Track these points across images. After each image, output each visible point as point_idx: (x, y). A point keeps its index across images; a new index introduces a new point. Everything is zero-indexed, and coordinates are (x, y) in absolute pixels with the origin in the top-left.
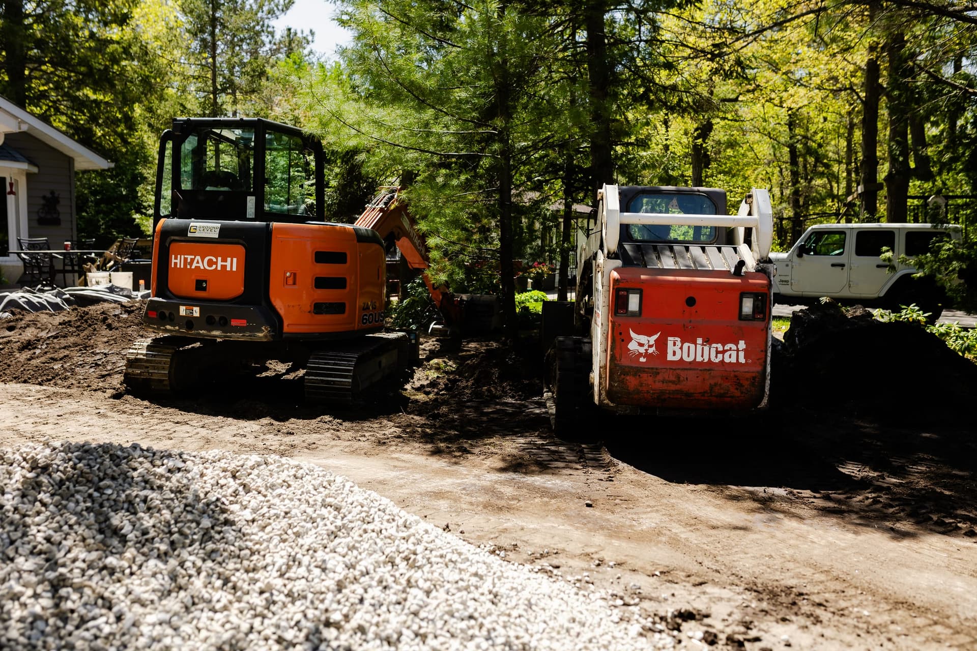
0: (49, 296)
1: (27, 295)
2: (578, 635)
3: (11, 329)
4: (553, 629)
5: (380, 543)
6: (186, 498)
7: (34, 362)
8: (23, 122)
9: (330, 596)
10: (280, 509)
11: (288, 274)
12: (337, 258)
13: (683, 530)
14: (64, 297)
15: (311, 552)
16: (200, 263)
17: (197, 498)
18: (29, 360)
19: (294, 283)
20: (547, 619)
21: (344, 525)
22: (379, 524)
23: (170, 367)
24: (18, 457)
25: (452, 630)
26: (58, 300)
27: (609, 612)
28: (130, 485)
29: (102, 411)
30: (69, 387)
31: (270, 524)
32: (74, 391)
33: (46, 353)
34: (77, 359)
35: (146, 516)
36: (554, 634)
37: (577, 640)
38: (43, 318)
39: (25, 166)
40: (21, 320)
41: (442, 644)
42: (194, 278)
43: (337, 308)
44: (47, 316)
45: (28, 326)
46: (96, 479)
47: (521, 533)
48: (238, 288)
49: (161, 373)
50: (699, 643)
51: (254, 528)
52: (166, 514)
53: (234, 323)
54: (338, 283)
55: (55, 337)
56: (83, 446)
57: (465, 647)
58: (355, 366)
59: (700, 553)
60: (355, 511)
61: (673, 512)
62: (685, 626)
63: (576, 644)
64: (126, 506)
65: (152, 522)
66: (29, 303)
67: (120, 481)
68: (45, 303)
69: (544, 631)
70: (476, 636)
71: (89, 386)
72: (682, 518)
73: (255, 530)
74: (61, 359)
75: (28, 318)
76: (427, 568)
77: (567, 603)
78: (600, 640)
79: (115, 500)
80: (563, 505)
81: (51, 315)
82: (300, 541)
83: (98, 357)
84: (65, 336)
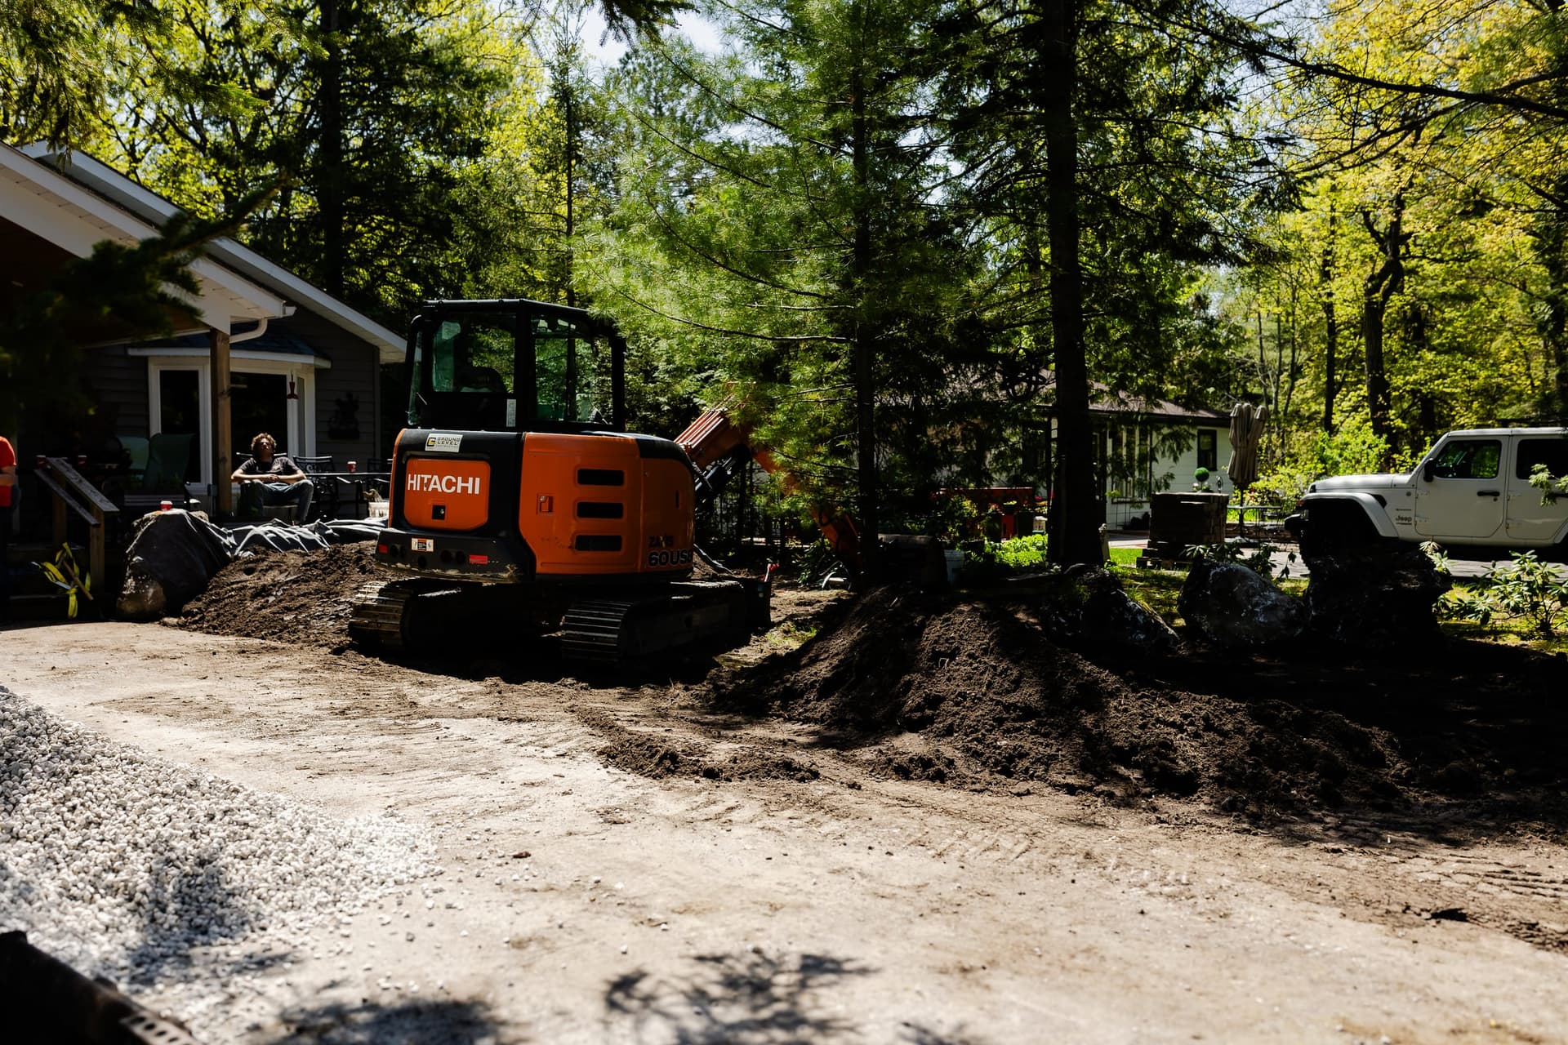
0: (305, 531)
1: (277, 530)
3: (249, 572)
7: (264, 611)
11: (542, 499)
12: (611, 477)
14: (326, 532)
16: (438, 484)
18: (259, 609)
19: (550, 510)
23: (403, 617)
26: (316, 536)
30: (292, 642)
32: (297, 646)
33: (280, 601)
34: (316, 609)
38: (292, 559)
39: (310, 360)
40: (263, 560)
42: (431, 503)
43: (610, 543)
44: (296, 557)
45: (271, 568)
48: (481, 516)
49: (392, 624)
53: (473, 560)
54: (611, 510)
55: (294, 581)
58: (625, 619)
66: (278, 539)
68: (298, 540)
71: (316, 641)
74: (296, 609)
75: (273, 558)
81: (302, 555)
83: (341, 607)
84: (307, 581)
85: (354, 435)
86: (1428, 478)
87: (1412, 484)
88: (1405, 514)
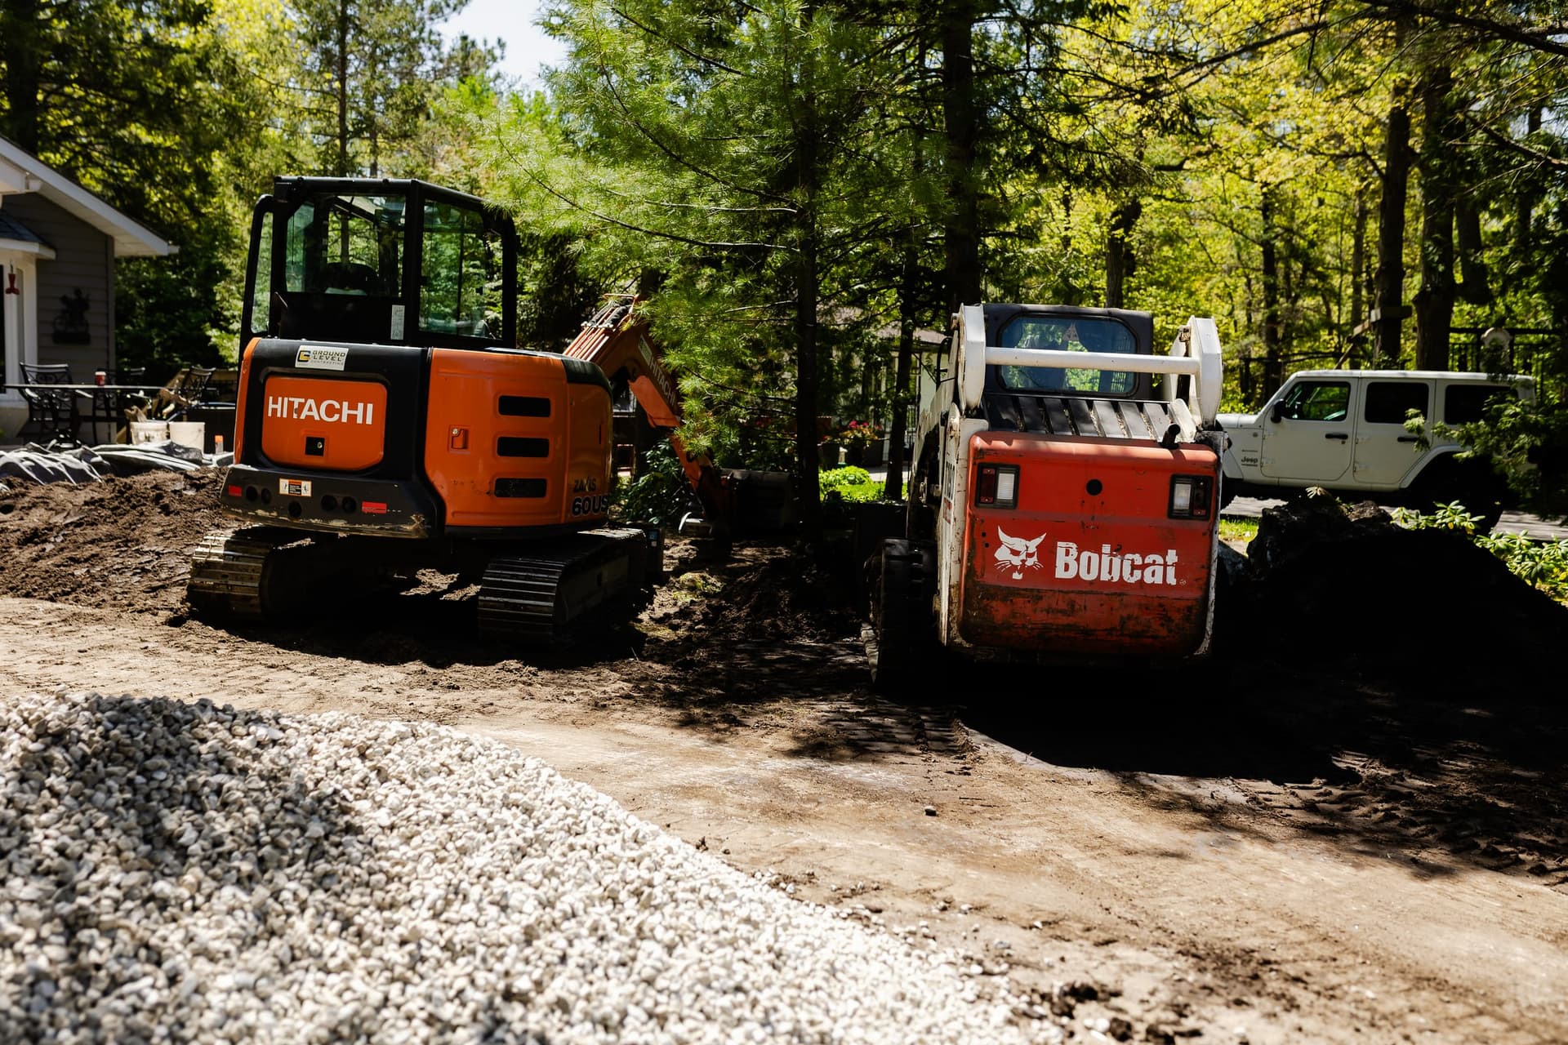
0: (68, 458)
1: (34, 456)
2: (910, 1020)
3: (6, 509)
4: (869, 1010)
5: (595, 867)
6: (285, 788)
7: (42, 564)
8: (33, 177)
9: (513, 950)
10: (436, 809)
11: (455, 432)
12: (534, 407)
13: (1082, 855)
14: (94, 460)
15: (483, 879)
16: (314, 410)
17: (302, 789)
18: (35, 560)
19: (465, 447)
20: (860, 995)
21: (537, 837)
22: (593, 837)
23: (263, 577)
24: (14, 716)
25: (708, 1009)
26: (84, 465)
27: (960, 985)
28: (195, 765)
29: (150, 645)
30: (98, 606)
31: (419, 833)
32: (106, 611)
33: (62, 550)
34: (113, 561)
35: (220, 817)
36: (871, 1019)
37: (907, 1029)
38: (59, 493)
39: (34, 248)
40: (23, 495)
41: (691, 1031)
42: (303, 434)
43: (533, 488)
44: (65, 491)
45: (34, 505)
46: (140, 755)
47: (821, 855)
48: (373, 452)
49: (247, 586)
50: (1103, 1038)
51: (393, 839)
52: (253, 815)
53: (367, 508)
54: (535, 447)
55: (78, 524)
56: (121, 701)
57: (728, 1036)
58: (560, 582)
59: (1106, 894)
60: (556, 815)
61: (1064, 827)
62: (1081, 1009)
63: (905, 1035)
64: (187, 799)
65: (229, 826)
66: (37, 468)
67: (179, 759)
68: (63, 470)
69: (854, 1013)
70: (746, 1020)
71: (130, 605)
72: (1078, 836)
73: (395, 842)
74: (86, 560)
75: (35, 492)
76: (668, 909)
77: (892, 968)
78: (944, 1030)
79: (170, 790)
80: (889, 812)
81: (72, 489)
82: (467, 861)
83: (146, 558)
84: (93, 524)
85: (83, 339)
86: (1276, 419)
87: (1259, 425)
88: (1249, 456)
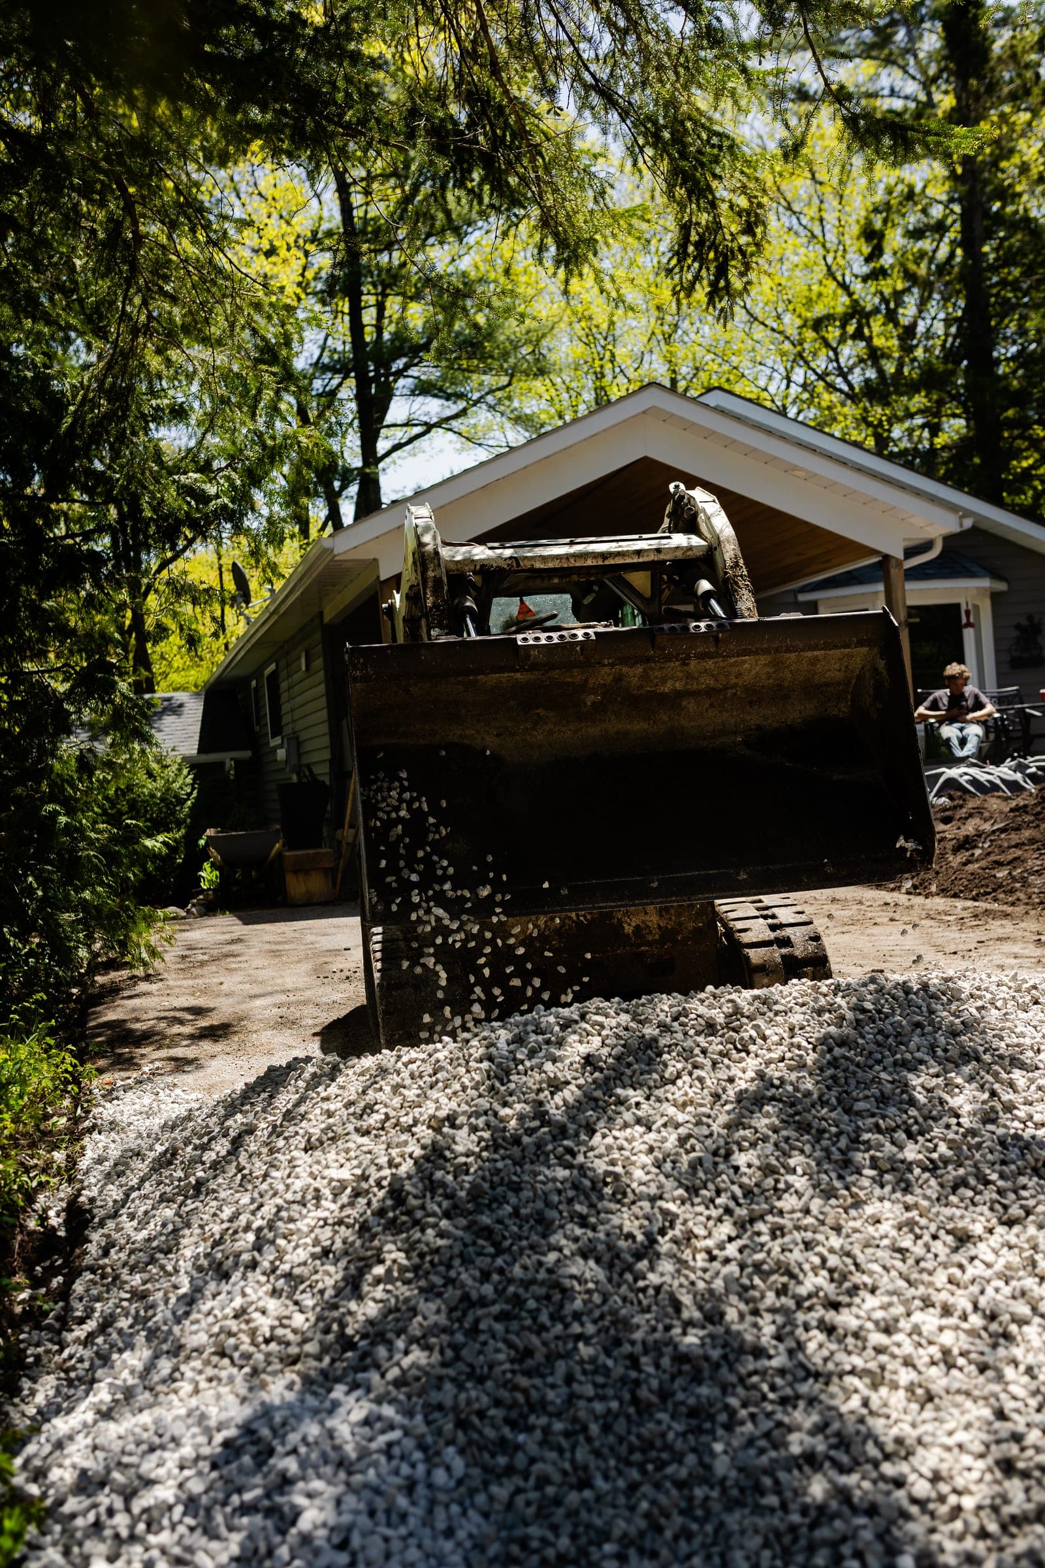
0: (1005, 771)
1: (974, 771)
3: (947, 820)
7: (971, 868)
8: (967, 513)
14: (1029, 771)
18: (965, 864)
26: (1018, 777)
30: (1013, 904)
32: (1020, 909)
33: (989, 854)
34: (1033, 863)
38: (995, 804)
39: (985, 583)
40: (961, 807)
44: (998, 801)
45: (971, 815)
55: (1003, 830)
66: (975, 782)
68: (998, 782)
74: (1009, 863)
75: (971, 804)
81: (1006, 799)
84: (1018, 829)
85: (1035, 662)
